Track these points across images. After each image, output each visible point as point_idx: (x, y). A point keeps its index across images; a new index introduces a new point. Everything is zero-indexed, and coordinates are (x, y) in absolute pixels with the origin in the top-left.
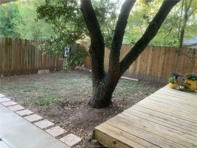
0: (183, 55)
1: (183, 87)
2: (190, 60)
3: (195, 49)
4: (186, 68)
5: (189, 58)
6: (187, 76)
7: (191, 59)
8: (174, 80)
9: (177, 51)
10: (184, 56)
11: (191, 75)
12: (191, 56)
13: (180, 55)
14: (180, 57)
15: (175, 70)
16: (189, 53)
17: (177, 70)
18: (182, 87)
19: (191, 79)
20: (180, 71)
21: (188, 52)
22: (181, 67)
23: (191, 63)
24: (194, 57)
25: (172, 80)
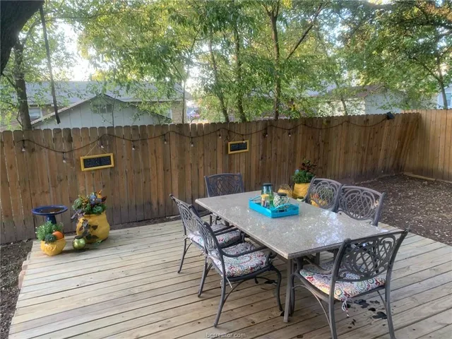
0: (44, 150)
1: (82, 241)
2: (64, 159)
3: (69, 129)
4: (61, 180)
5: (61, 155)
6: (79, 207)
7: (67, 156)
8: (51, 232)
9: (24, 141)
10: (47, 150)
11: (89, 201)
12: (65, 147)
13: (33, 150)
14: (36, 155)
15: (34, 194)
16: (58, 142)
17: (39, 192)
18: (79, 242)
19: (93, 213)
20: (47, 192)
21: (54, 140)
22: (46, 181)
23: (69, 164)
24: (71, 151)
25: (46, 233)
